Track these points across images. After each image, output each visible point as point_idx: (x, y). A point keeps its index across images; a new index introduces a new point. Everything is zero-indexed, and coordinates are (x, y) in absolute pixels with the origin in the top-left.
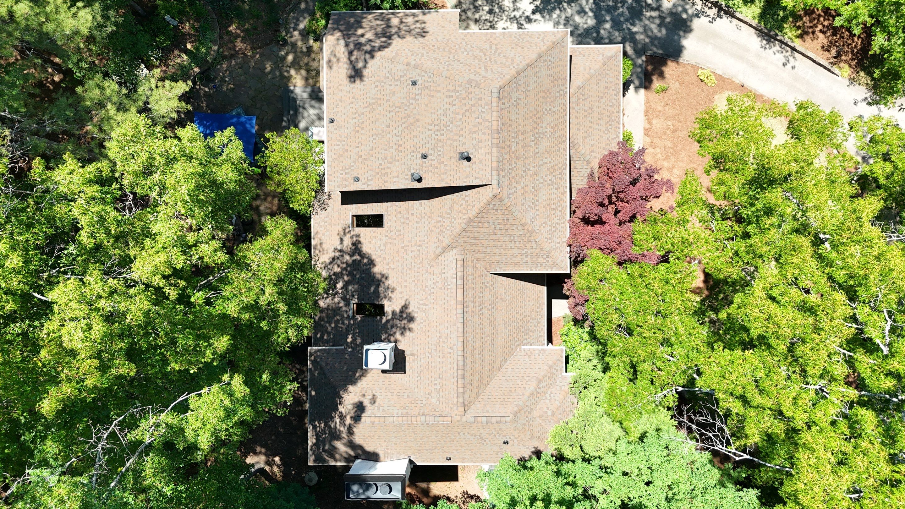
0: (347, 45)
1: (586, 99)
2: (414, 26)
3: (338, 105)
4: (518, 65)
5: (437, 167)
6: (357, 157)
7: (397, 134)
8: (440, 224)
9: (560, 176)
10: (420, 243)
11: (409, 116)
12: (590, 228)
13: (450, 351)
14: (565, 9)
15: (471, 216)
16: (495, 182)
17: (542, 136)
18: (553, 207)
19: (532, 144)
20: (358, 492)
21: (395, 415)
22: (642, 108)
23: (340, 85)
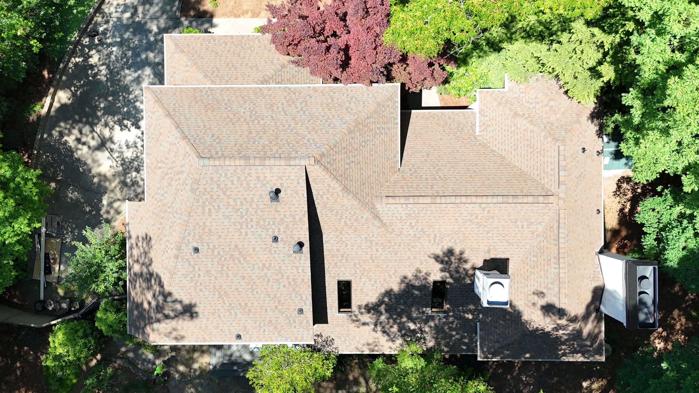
0: (158, 321)
1: (218, 69)
2: (141, 248)
3: (221, 330)
4: (176, 138)
5: (287, 226)
6: (277, 311)
7: (252, 268)
8: (348, 222)
9: (297, 94)
10: (369, 243)
11: (232, 255)
12: (352, 62)
13: (486, 211)
14: (136, 97)
15: (340, 189)
16: (303, 163)
17: (254, 113)
18: (330, 100)
19: (262, 122)
20: (646, 314)
21: (557, 271)
22: (232, 20)
23: (201, 328)
